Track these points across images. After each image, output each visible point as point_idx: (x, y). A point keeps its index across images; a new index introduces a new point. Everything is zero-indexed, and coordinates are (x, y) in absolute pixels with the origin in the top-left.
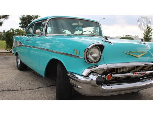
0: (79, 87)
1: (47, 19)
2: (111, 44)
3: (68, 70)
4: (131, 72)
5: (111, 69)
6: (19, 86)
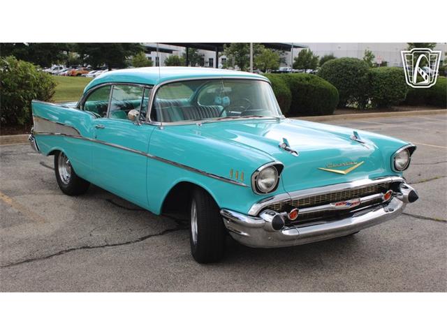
0: (243, 233)
2: (294, 154)
3: (221, 205)
4: (333, 202)
5: (296, 201)
6: (98, 236)
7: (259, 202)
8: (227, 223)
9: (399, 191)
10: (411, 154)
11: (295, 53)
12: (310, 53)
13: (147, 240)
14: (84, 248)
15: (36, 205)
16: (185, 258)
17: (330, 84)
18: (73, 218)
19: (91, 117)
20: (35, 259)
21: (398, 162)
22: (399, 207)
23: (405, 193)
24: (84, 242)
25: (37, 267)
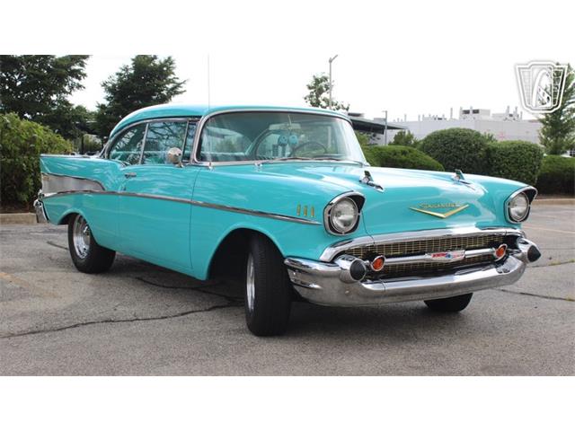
0: (312, 286)
1: (200, 117)
2: (379, 190)
3: (284, 253)
4: (429, 252)
5: (381, 246)
6: (125, 311)
7: (334, 246)
8: (293, 275)
9: (517, 248)
10: (531, 200)
11: (390, 136)
12: (411, 136)
13: (189, 316)
14: (106, 321)
15: (43, 282)
16: (240, 331)
17: (434, 161)
18: (91, 294)
19: (119, 165)
20: (43, 331)
21: (513, 210)
22: (517, 267)
23: (524, 249)
24: (107, 316)
25: (45, 337)
